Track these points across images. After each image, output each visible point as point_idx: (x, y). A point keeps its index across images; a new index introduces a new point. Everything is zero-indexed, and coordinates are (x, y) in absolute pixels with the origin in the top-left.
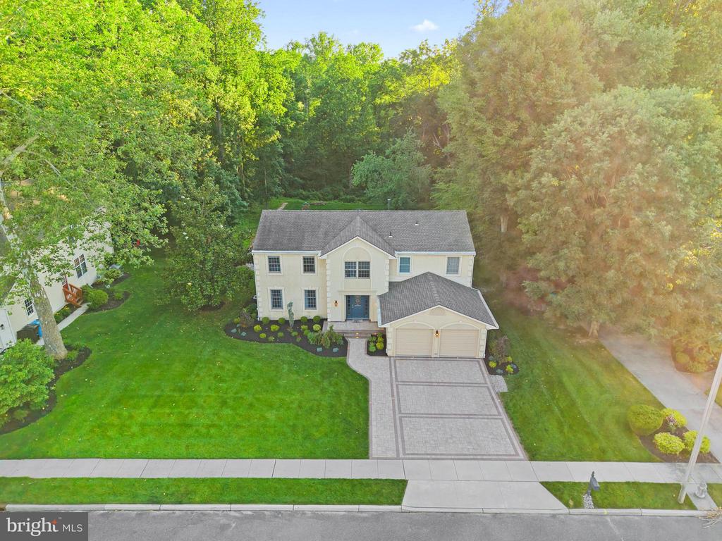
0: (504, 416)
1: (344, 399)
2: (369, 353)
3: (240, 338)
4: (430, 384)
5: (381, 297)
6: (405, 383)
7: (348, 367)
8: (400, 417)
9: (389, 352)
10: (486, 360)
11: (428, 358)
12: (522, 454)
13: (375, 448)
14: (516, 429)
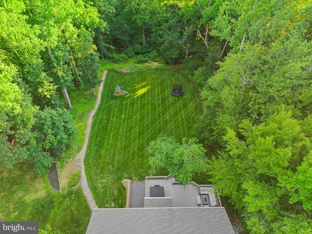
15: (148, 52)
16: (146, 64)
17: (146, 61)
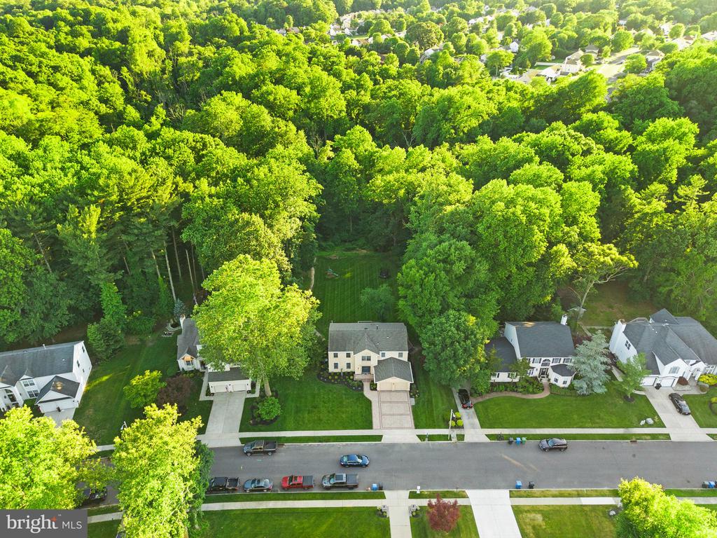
0: (412, 415)
1: (364, 409)
2: (371, 390)
3: (324, 381)
4: (390, 402)
5: (375, 367)
6: (384, 402)
7: (363, 396)
8: (381, 415)
9: (378, 389)
10: (410, 392)
11: (391, 391)
12: (413, 427)
13: (374, 426)
14: (414, 419)
15: (356, 240)
16: (354, 252)
17: (354, 249)
